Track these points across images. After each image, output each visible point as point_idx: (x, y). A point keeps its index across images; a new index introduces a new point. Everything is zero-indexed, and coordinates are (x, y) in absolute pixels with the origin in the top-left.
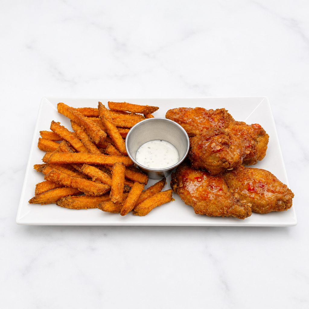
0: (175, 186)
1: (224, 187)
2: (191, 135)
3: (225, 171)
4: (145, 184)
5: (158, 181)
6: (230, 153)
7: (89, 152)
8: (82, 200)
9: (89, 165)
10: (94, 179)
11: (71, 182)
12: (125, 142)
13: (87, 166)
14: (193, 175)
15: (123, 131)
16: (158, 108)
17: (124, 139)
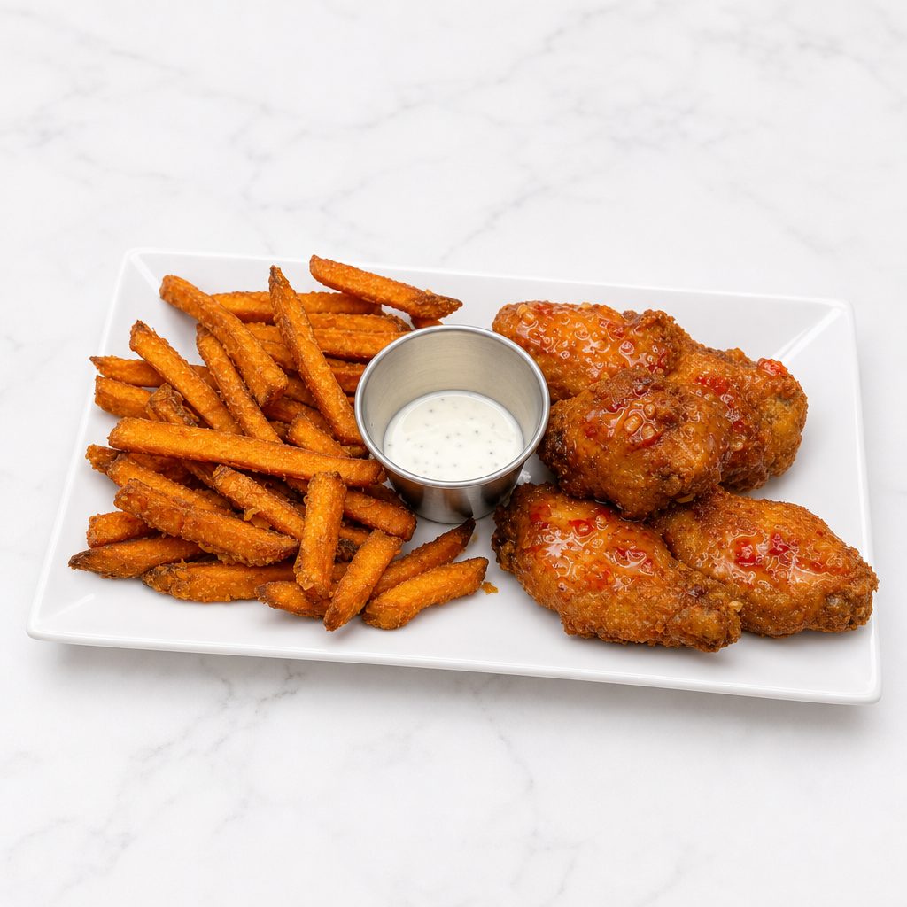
0: (508, 548)
1: (661, 556)
2: (560, 393)
3: (670, 506)
4: (405, 537)
5: (448, 529)
6: (683, 446)
7: (243, 431)
8: (216, 575)
9: (234, 469)
10: (249, 515)
11: (182, 524)
12: (353, 405)
13: (229, 472)
14: (562, 513)
15: (346, 370)
16: (460, 304)
17: (351, 394)
